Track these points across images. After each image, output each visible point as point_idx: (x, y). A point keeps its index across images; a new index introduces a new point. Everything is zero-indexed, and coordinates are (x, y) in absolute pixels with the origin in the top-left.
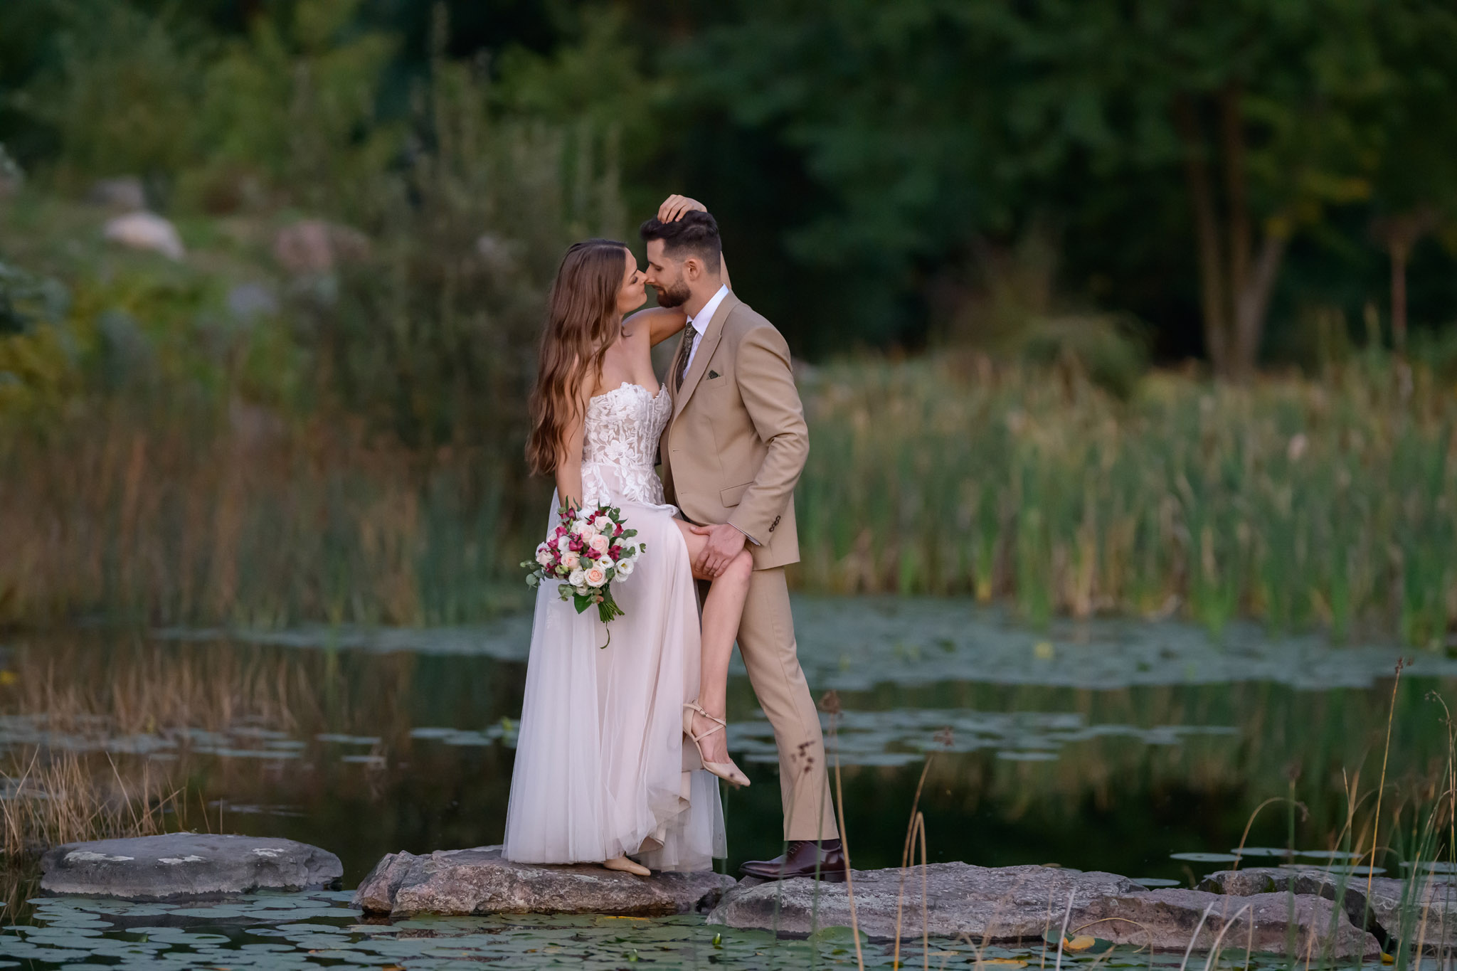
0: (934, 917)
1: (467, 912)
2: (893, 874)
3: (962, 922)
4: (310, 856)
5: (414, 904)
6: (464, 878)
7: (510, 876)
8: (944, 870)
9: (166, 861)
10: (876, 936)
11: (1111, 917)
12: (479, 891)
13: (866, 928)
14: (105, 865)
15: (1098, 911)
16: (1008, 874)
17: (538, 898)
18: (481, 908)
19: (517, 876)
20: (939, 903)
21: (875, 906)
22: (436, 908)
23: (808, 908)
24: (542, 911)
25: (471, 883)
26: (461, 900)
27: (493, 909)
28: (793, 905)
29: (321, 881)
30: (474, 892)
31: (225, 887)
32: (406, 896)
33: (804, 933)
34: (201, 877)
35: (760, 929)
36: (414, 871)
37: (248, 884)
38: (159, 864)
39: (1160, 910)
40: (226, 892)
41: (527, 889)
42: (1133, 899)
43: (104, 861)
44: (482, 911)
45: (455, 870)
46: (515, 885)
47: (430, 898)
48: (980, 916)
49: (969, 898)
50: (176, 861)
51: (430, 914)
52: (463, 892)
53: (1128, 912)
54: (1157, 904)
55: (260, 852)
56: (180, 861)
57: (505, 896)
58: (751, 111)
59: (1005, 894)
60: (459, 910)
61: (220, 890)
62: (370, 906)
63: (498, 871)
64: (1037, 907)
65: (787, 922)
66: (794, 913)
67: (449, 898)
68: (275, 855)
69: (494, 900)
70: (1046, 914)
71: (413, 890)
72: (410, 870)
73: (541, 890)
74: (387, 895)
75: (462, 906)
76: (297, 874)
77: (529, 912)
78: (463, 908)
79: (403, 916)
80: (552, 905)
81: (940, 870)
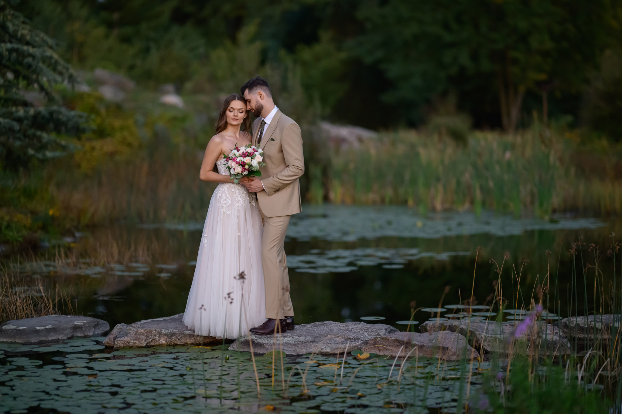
0: (313, 345)
1: (143, 346)
2: (305, 327)
3: (323, 347)
4: (96, 323)
5: (122, 344)
6: (141, 334)
7: (159, 332)
8: (324, 325)
9: (38, 328)
10: (289, 354)
11: (378, 345)
12: (147, 339)
13: (286, 351)
14: (14, 331)
15: (373, 343)
16: (346, 326)
17: (170, 340)
18: (148, 345)
19: (162, 332)
20: (316, 340)
21: (291, 342)
22: (131, 345)
23: (265, 343)
24: (172, 345)
25: (144, 336)
26: (140, 342)
27: (153, 345)
28: (259, 343)
29: (100, 332)
30: (145, 339)
31: (60, 337)
32: (118, 341)
33: (263, 353)
34: (51, 334)
35: (247, 352)
36: (123, 332)
37: (69, 336)
38: (35, 329)
39: (396, 342)
40: (61, 339)
41: (166, 337)
42: (386, 338)
43: (15, 329)
44: (149, 345)
45: (138, 331)
46: (161, 336)
47: (128, 342)
48: (330, 345)
49: (329, 337)
50: (43, 328)
51: (128, 347)
52: (141, 339)
53: (384, 343)
54: (394, 340)
55: (76, 323)
56: (44, 328)
57: (157, 340)
58: (368, 60)
59: (342, 335)
60: (140, 346)
61: (58, 338)
62: (107, 345)
63: (154, 331)
64: (352, 340)
65: (257, 349)
66: (259, 345)
67: (135, 341)
68: (82, 324)
69: (153, 341)
70: (355, 343)
71: (121, 339)
72: (121, 331)
73: (171, 337)
74: (113, 341)
75: (140, 344)
76: (89, 331)
77: (167, 345)
78: (141, 345)
79: (118, 349)
80: (176, 342)
81: (322, 325)
